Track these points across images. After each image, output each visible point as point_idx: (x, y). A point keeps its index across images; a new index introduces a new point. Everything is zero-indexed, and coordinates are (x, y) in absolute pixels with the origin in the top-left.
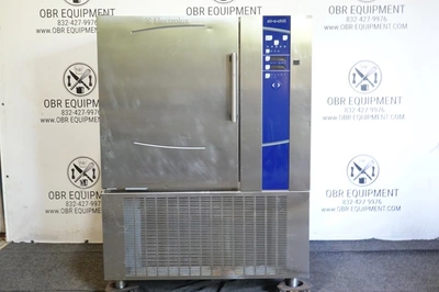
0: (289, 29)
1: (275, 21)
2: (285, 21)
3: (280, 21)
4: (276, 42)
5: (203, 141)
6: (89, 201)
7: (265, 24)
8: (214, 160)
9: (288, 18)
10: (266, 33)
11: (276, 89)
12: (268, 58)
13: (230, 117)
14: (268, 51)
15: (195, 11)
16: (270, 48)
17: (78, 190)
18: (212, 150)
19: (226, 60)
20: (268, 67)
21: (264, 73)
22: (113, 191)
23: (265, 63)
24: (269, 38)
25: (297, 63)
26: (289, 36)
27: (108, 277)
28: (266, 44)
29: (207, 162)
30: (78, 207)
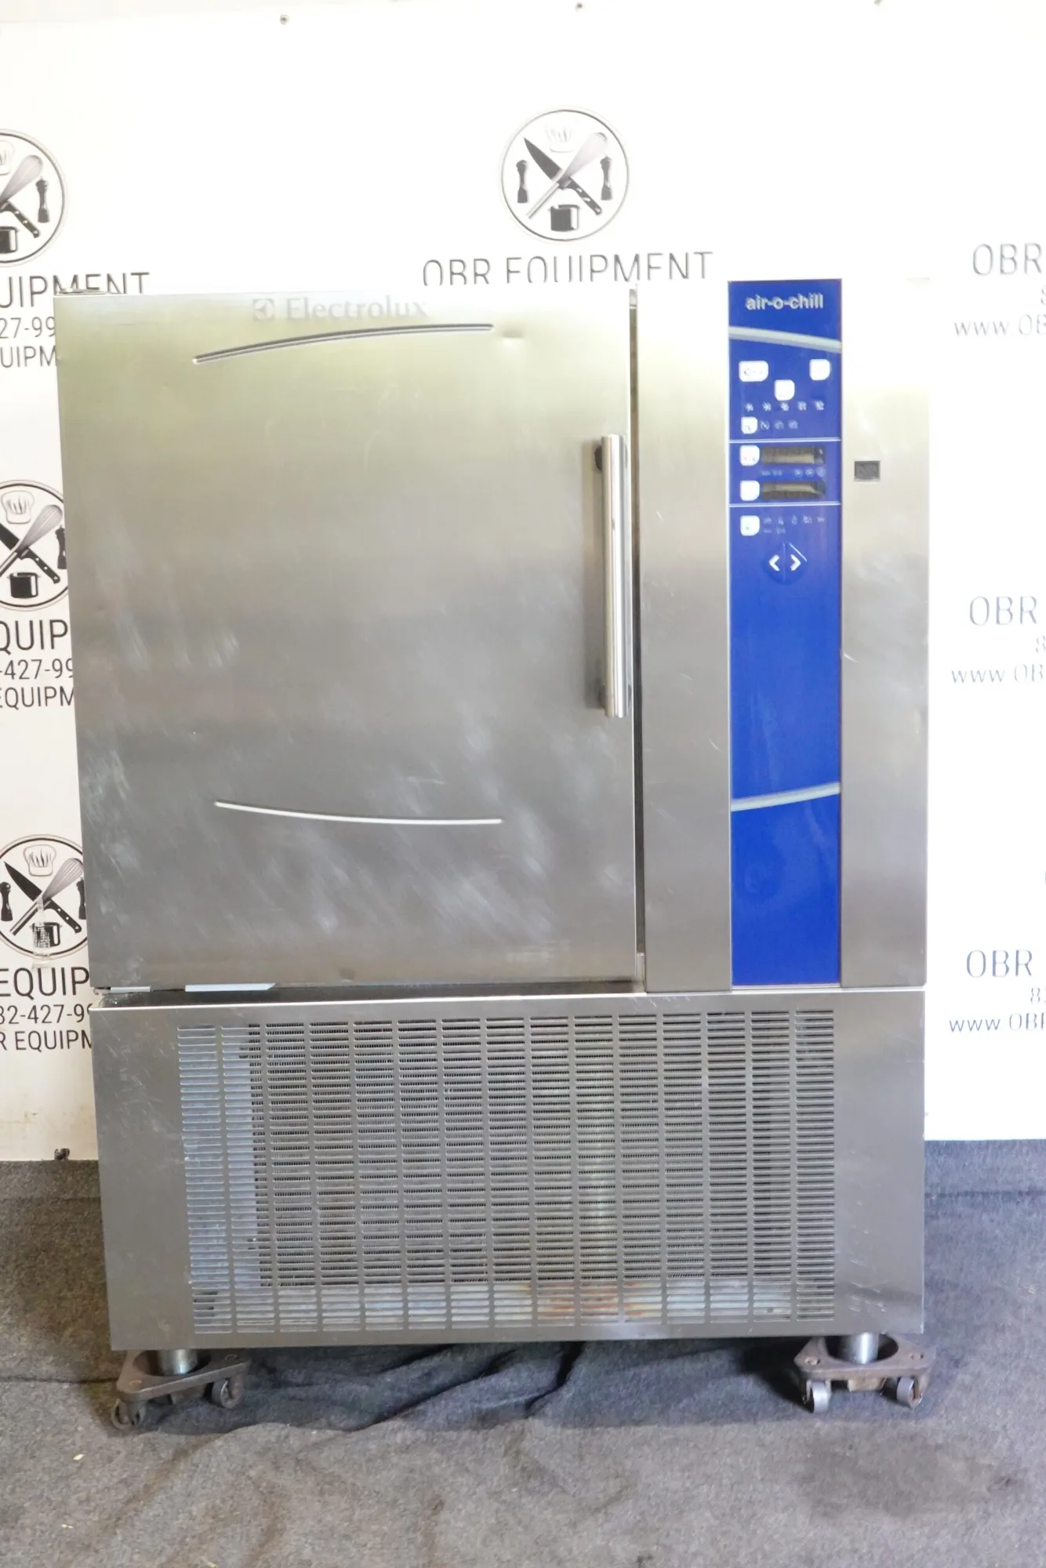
0: (836, 334)
1: (778, 303)
2: (817, 301)
3: (799, 302)
4: (785, 390)
5: (492, 790)
6: (70, 1001)
7: (739, 315)
8: (534, 865)
9: (831, 290)
10: (740, 351)
11: (785, 577)
12: (750, 455)
13: (597, 694)
14: (750, 425)
15: (454, 271)
16: (758, 414)
17: (28, 962)
18: (529, 829)
19: (579, 464)
20: (750, 490)
21: (736, 517)
22: (136, 1000)
23: (739, 472)
24: (755, 371)
25: (868, 470)
26: (836, 360)
27: (126, 1338)
28: (744, 397)
29: (511, 879)
30: (27, 1025)
